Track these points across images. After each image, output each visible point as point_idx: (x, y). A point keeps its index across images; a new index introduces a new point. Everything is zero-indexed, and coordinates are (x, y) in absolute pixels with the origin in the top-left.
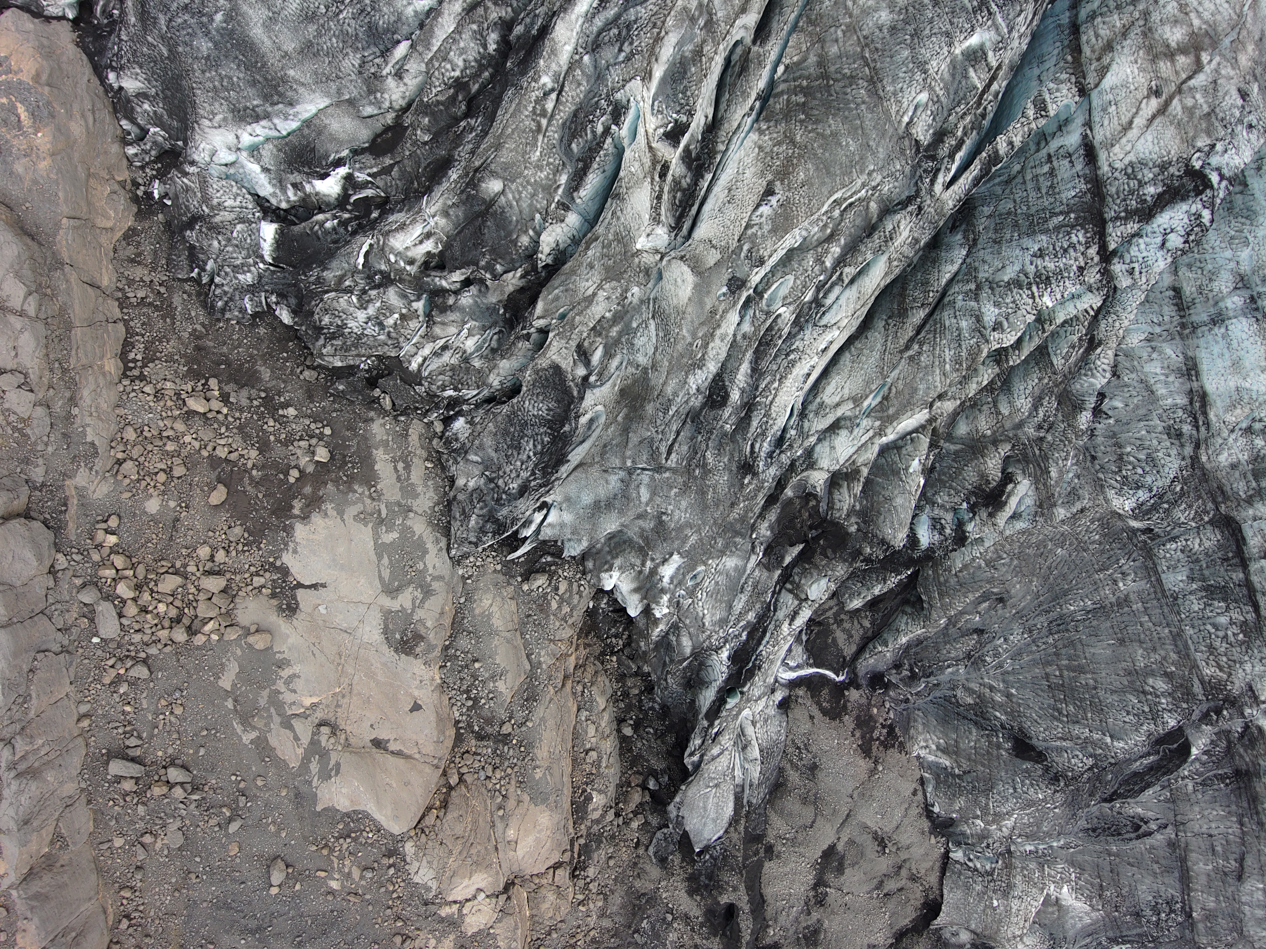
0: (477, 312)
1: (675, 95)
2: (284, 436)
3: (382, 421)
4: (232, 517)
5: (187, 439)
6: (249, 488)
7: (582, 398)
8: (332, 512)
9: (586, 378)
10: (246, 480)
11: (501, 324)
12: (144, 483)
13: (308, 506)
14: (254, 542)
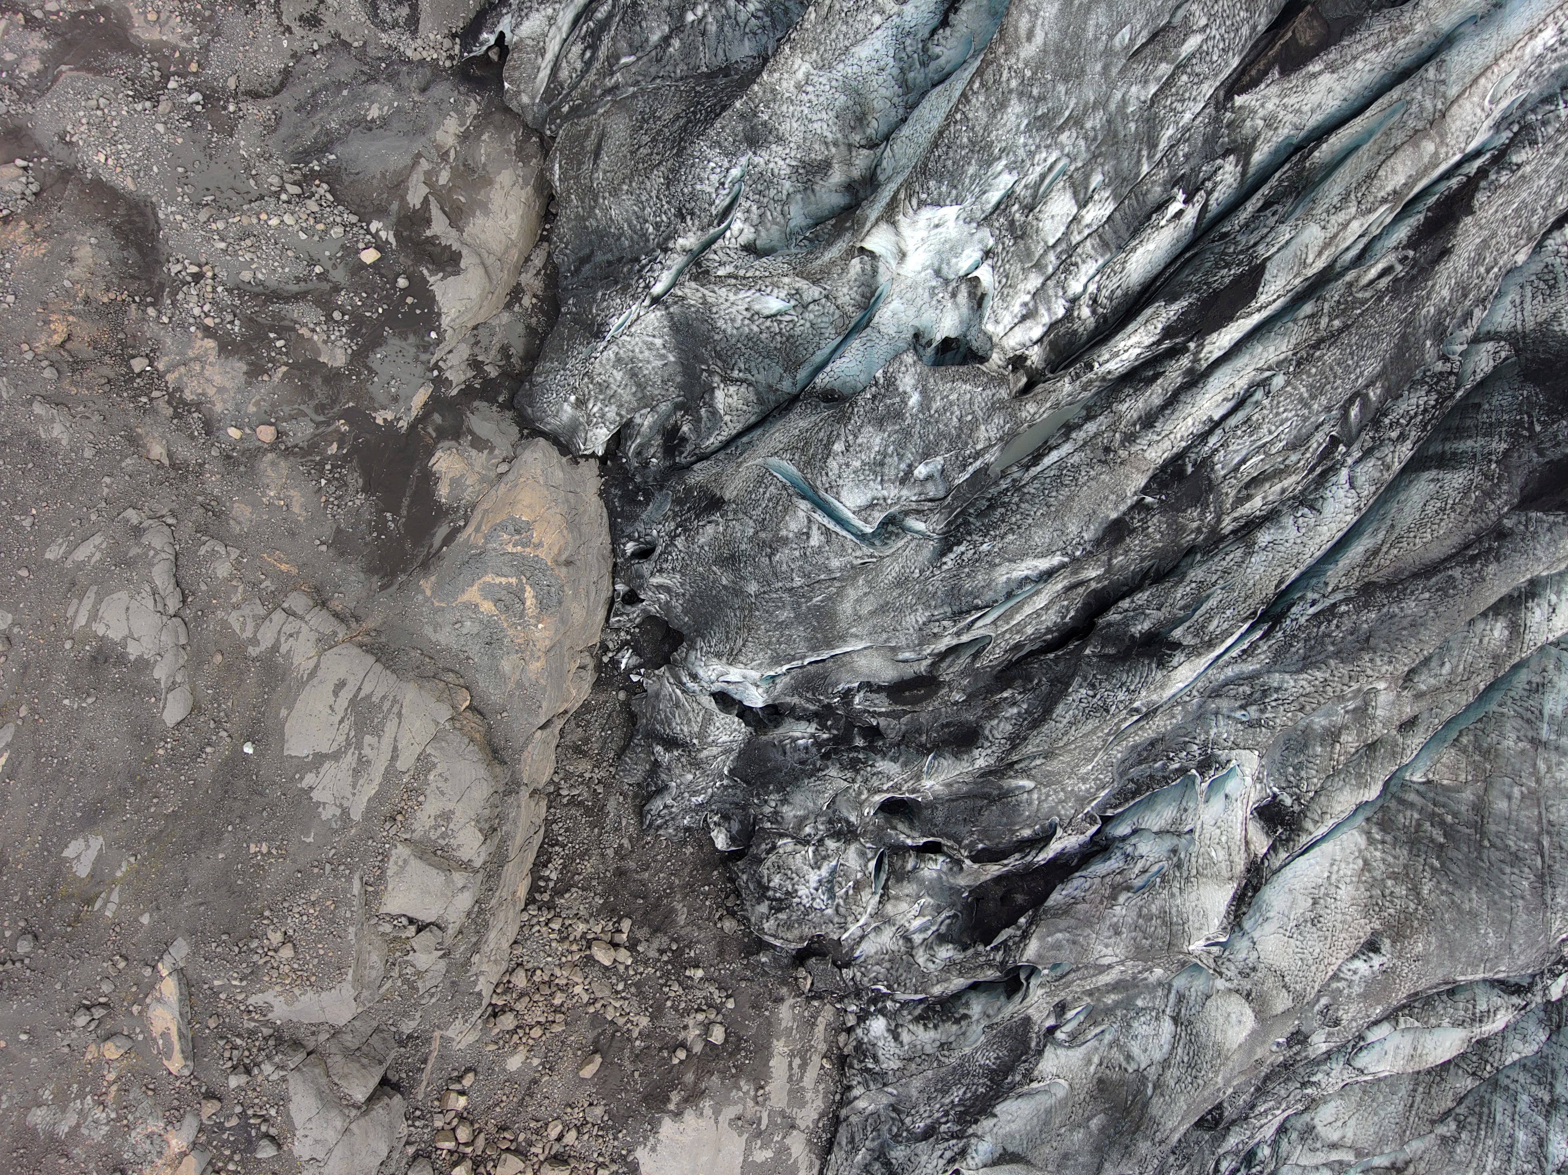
0: (936, 888)
1: (1284, 765)
2: (683, 1005)
3: (792, 1001)
4: (597, 1093)
5: (578, 989)
6: (627, 1063)
7: (1040, 1053)
8: (708, 1111)
9: (1052, 1030)
10: (627, 1052)
11: (959, 907)
12: (516, 1037)
13: (686, 1100)
14: (612, 1127)
